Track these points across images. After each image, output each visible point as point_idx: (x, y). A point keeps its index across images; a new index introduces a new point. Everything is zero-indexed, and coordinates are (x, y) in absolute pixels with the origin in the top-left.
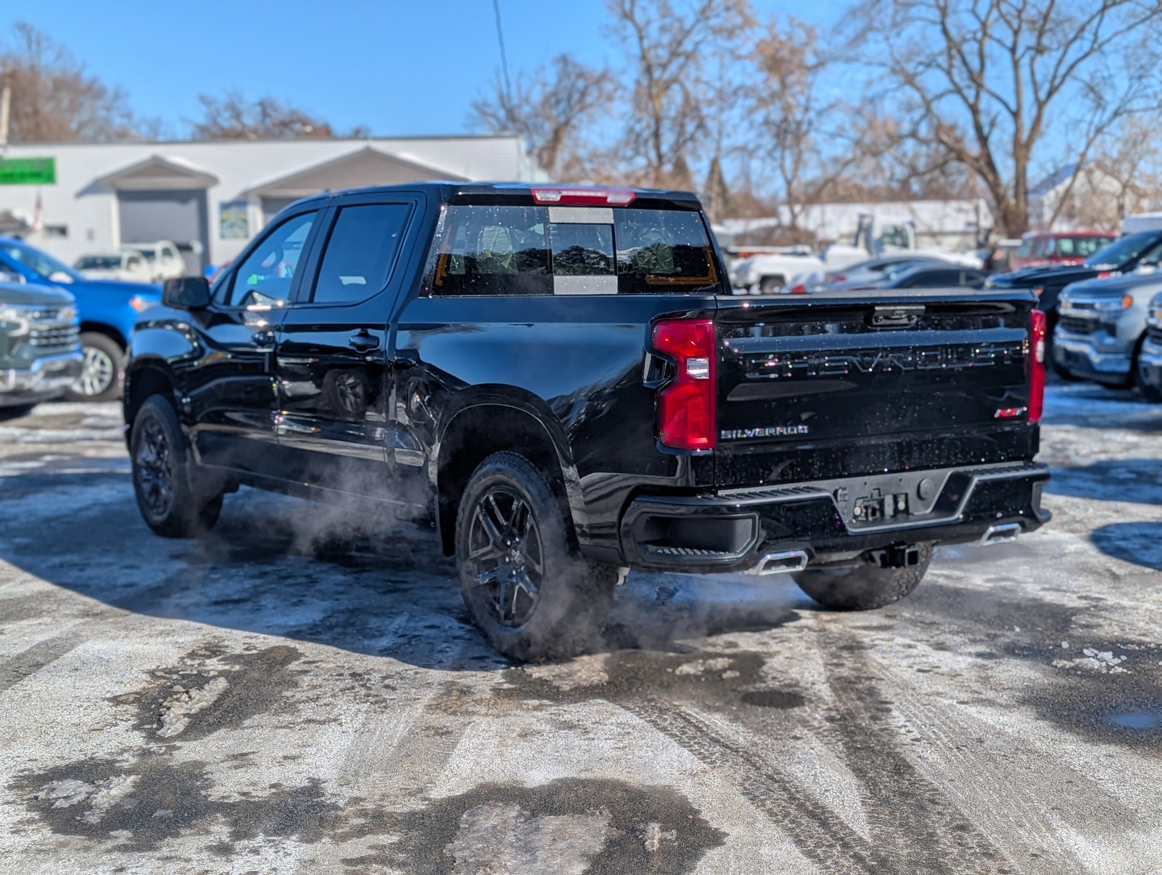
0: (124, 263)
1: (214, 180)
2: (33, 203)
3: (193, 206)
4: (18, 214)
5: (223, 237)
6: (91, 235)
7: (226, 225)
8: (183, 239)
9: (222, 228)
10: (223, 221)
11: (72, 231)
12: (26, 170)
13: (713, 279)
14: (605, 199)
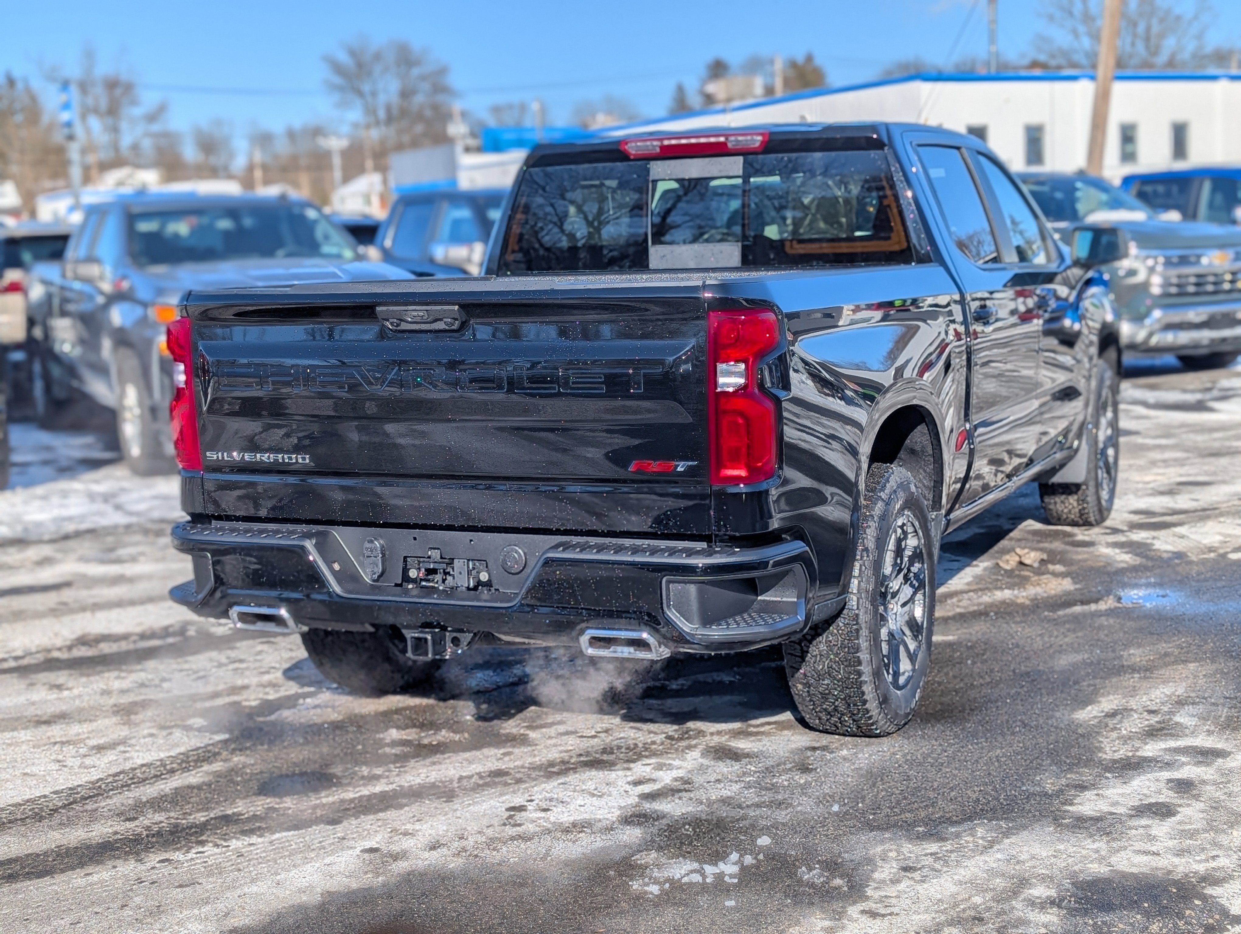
13: (899, 242)
14: (724, 144)
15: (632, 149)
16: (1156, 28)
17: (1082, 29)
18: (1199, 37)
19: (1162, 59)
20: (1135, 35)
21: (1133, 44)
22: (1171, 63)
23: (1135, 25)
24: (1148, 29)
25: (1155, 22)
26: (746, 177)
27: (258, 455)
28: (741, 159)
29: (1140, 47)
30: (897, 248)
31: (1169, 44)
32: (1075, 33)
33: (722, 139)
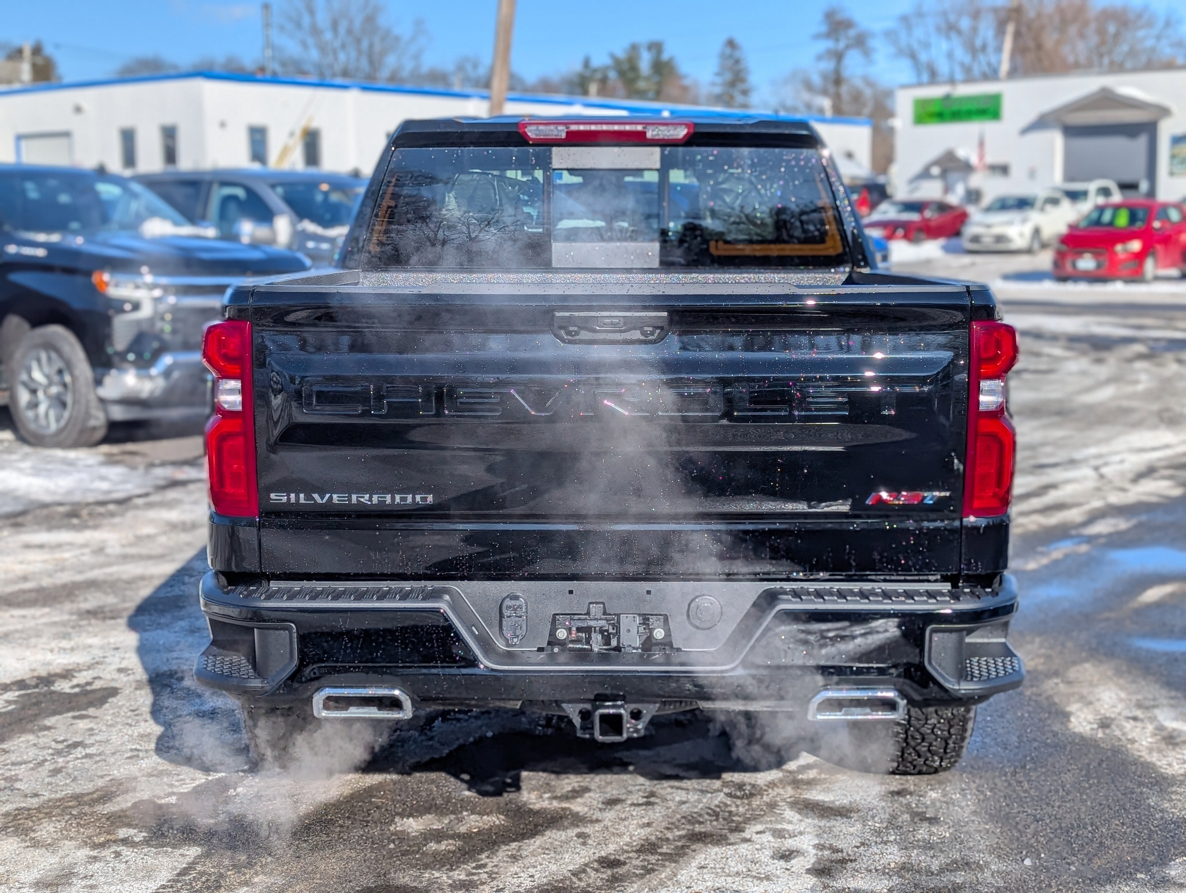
0: (1039, 203)
1: (1164, 112)
2: (975, 142)
3: (1142, 141)
4: (961, 153)
5: (1172, 174)
6: (1032, 174)
7: (1176, 161)
8: (1128, 178)
9: (1171, 164)
10: (1173, 157)
11: (1015, 171)
12: (973, 106)
13: (834, 247)
14: (642, 134)
15: (531, 132)
16: (377, 48)
17: (310, 41)
18: (417, 57)
19: (384, 73)
20: (359, 52)
21: (358, 59)
22: (392, 78)
23: (358, 41)
24: (371, 46)
25: (377, 40)
26: (663, 172)
27: (354, 497)
28: (657, 150)
29: (364, 64)
30: (831, 252)
31: (391, 61)
32: (304, 45)
33: (639, 128)
